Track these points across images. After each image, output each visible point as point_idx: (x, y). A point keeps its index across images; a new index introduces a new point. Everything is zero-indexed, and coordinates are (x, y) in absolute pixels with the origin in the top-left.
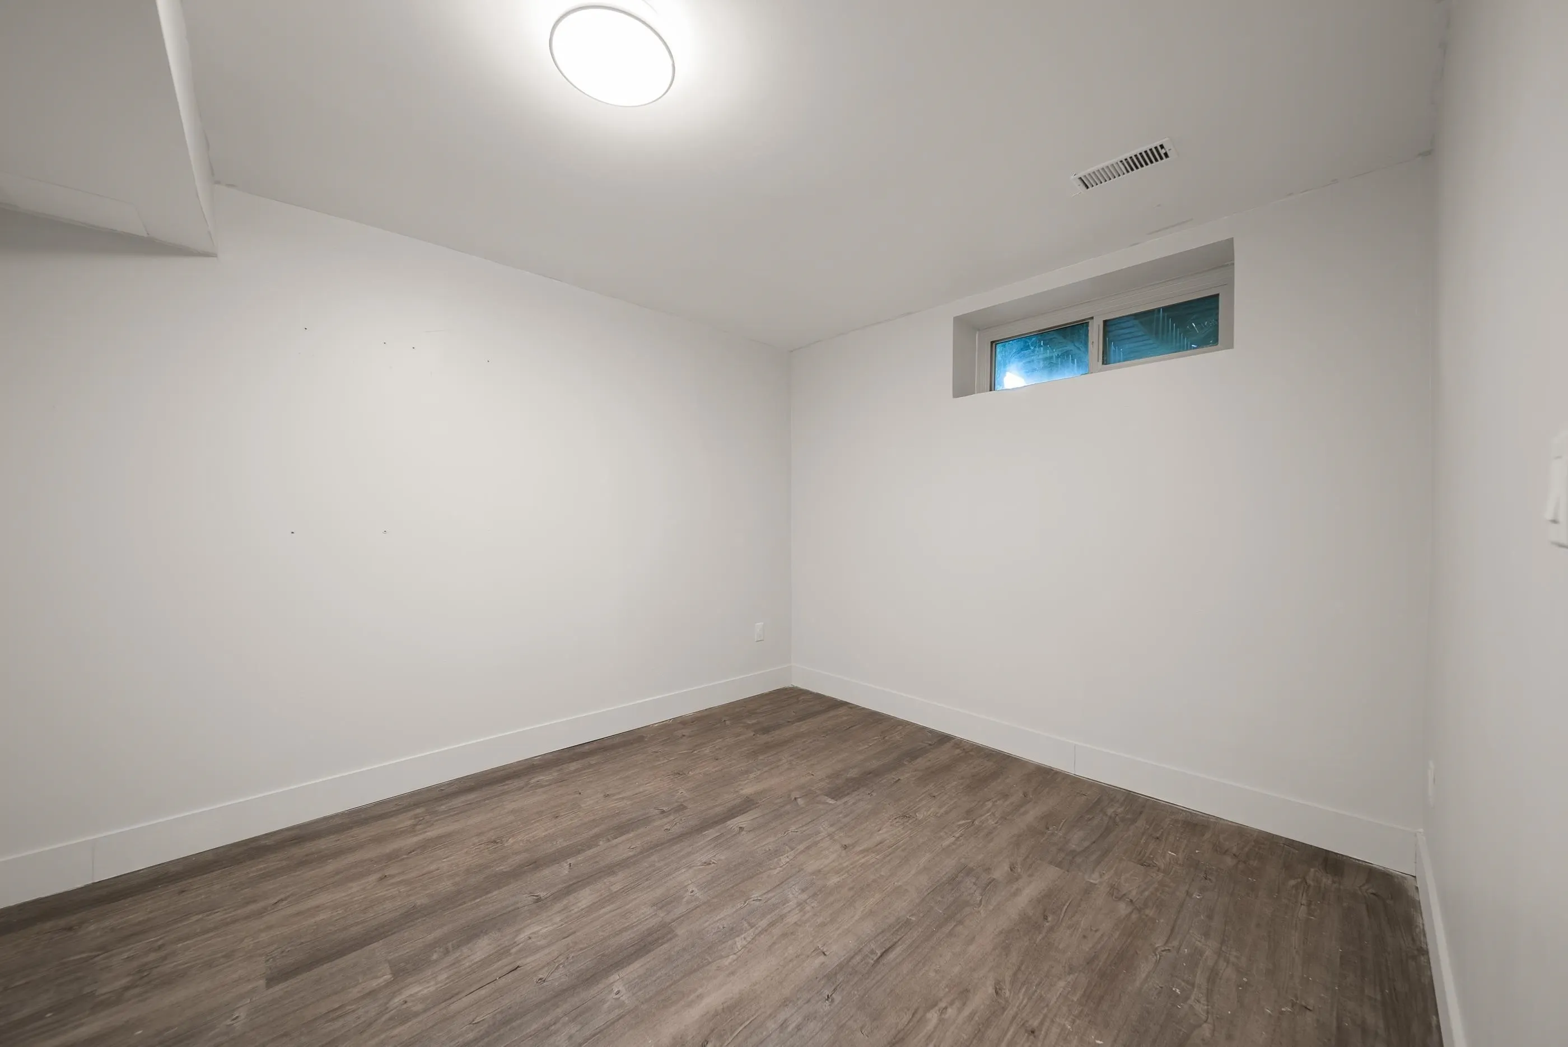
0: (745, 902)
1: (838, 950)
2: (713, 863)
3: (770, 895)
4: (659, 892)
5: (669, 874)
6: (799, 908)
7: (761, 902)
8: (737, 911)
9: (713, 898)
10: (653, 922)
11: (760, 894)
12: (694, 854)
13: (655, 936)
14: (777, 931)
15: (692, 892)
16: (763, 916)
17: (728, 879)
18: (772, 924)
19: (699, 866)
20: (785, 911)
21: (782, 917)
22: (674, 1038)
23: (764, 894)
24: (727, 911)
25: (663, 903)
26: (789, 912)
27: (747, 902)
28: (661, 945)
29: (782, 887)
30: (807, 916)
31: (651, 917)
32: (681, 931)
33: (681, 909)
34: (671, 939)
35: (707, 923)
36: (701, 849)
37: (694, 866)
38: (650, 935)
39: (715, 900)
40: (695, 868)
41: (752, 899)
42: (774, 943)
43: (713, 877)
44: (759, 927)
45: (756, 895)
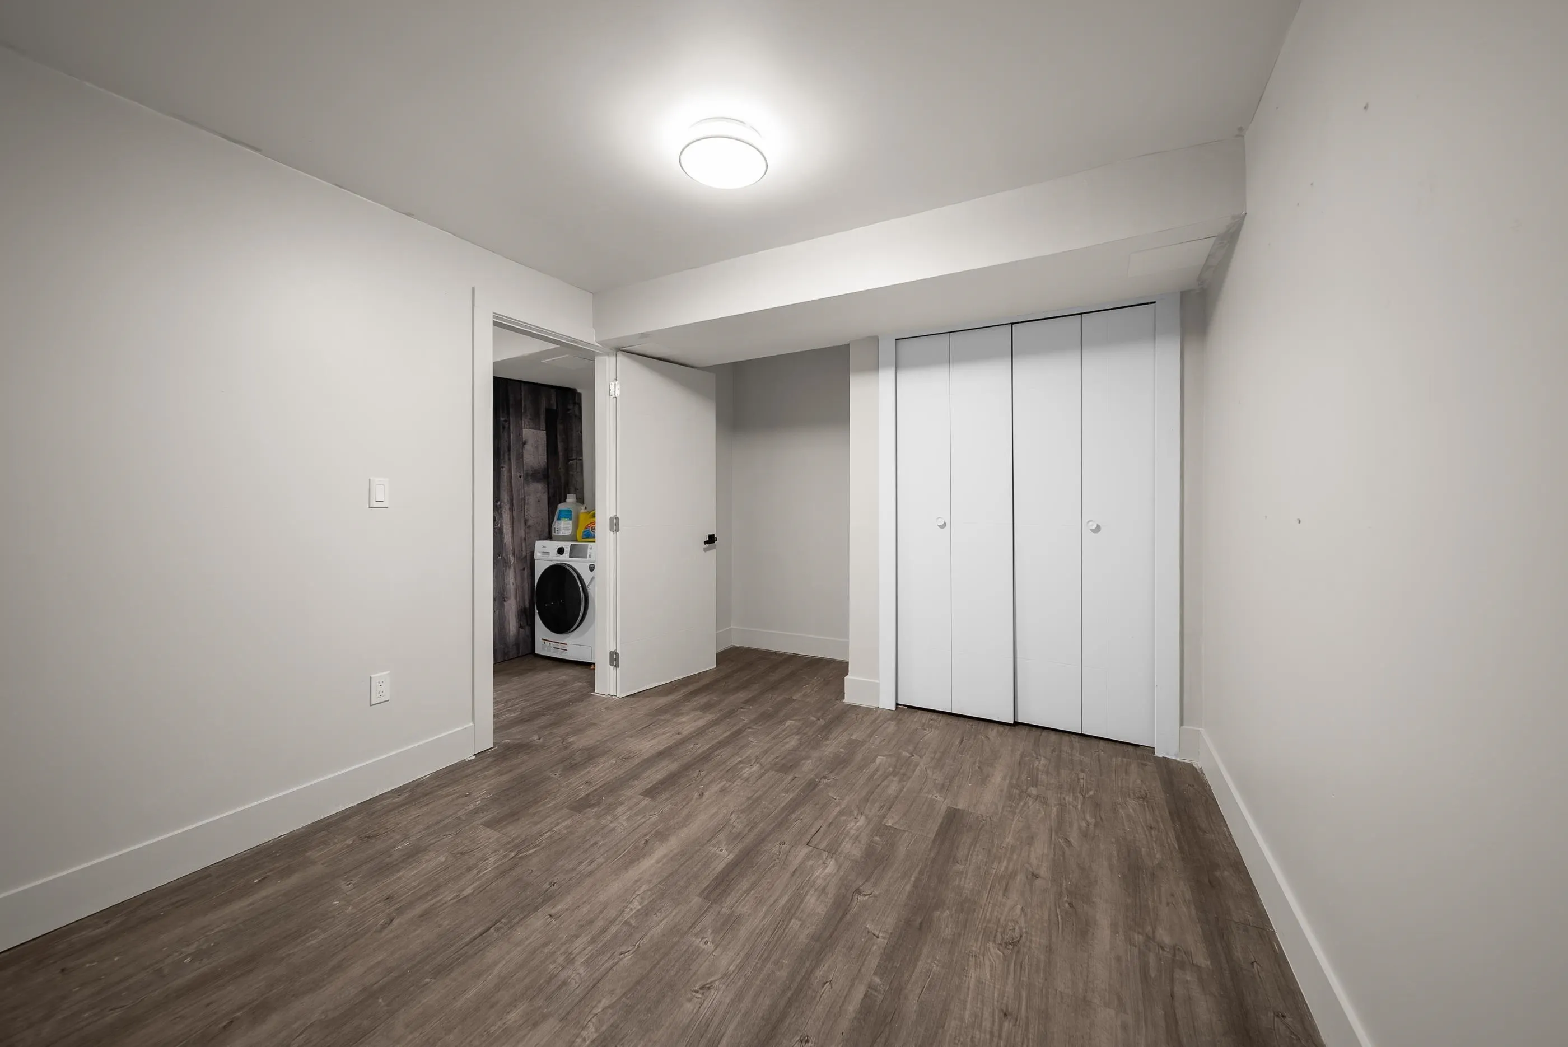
0: (639, 946)
1: (537, 921)
2: (697, 992)
3: (608, 965)
4: (743, 932)
5: (748, 956)
6: (572, 957)
7: (620, 951)
8: (646, 934)
9: (679, 941)
10: (730, 900)
11: (621, 963)
12: (733, 1000)
13: (718, 891)
14: (599, 924)
15: (706, 943)
16: (615, 936)
17: (667, 971)
18: (604, 930)
19: (715, 981)
20: (590, 948)
21: (593, 941)
22: (668, 840)
23: (617, 963)
24: (657, 931)
25: (730, 924)
26: (584, 949)
27: (636, 947)
28: (708, 885)
29: (594, 979)
30: (563, 950)
31: (734, 905)
32: (696, 901)
33: (708, 920)
34: (703, 891)
35: (674, 913)
36: (727, 1012)
37: (722, 978)
38: (724, 891)
39: (675, 940)
40: (720, 976)
41: (631, 952)
42: (601, 912)
43: (690, 969)
44: (618, 924)
45: (627, 959)
